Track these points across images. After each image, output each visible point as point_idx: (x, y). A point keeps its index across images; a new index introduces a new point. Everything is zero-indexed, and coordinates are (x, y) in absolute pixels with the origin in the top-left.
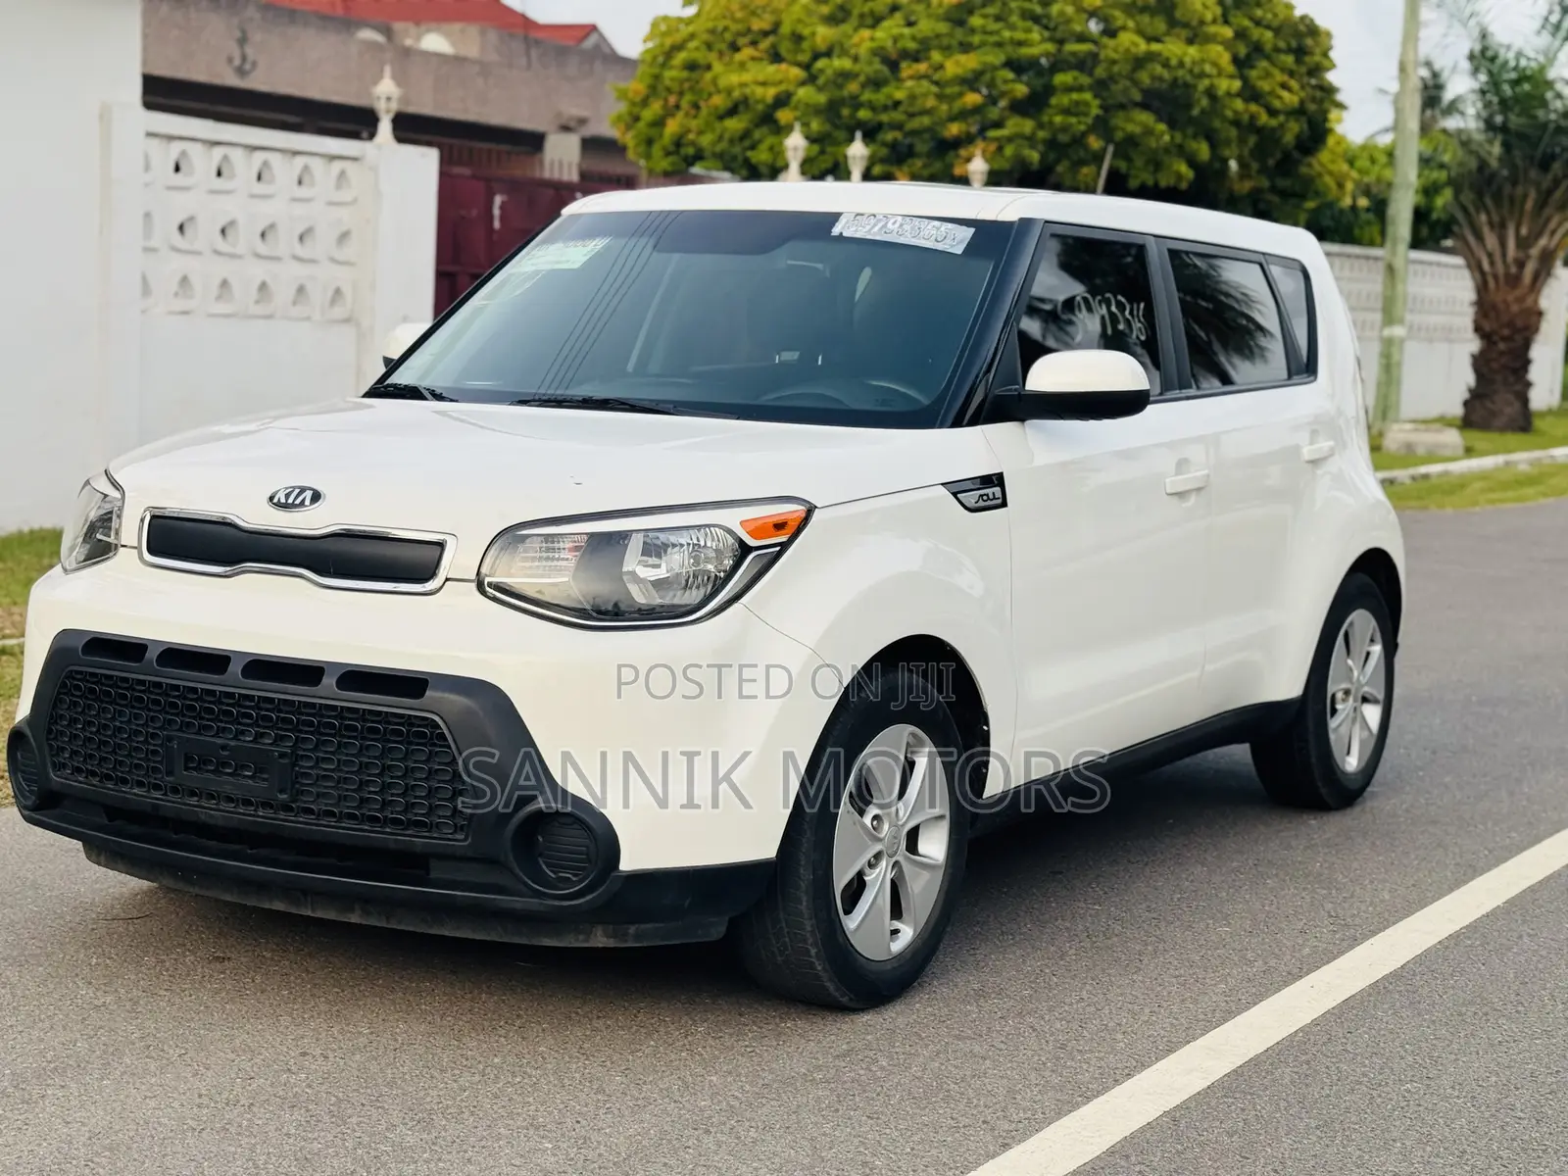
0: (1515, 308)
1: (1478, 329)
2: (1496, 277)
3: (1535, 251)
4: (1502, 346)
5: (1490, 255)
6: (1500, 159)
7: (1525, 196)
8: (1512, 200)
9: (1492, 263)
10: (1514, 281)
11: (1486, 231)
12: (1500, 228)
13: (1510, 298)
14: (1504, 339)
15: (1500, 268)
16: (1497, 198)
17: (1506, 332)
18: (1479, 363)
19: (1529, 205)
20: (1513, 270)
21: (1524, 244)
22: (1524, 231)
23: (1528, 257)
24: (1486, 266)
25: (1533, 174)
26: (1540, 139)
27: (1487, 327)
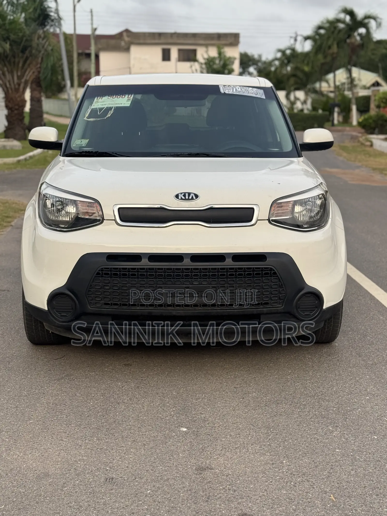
0: (19, 99)
1: (7, 107)
2: (11, 89)
3: (23, 80)
4: (16, 112)
5: (9, 81)
6: (10, 49)
7: (19, 63)
8: (14, 62)
9: (10, 84)
10: (17, 90)
11: (7, 73)
12: (11, 72)
13: (17, 96)
14: (16, 109)
15: (13, 86)
16: (9, 62)
17: (17, 107)
18: (8, 118)
19: (21, 65)
20: (17, 86)
21: (19, 78)
22: (19, 74)
23: (21, 82)
24: (8, 85)
25: (21, 55)
26: (21, 43)
27: (10, 105)
